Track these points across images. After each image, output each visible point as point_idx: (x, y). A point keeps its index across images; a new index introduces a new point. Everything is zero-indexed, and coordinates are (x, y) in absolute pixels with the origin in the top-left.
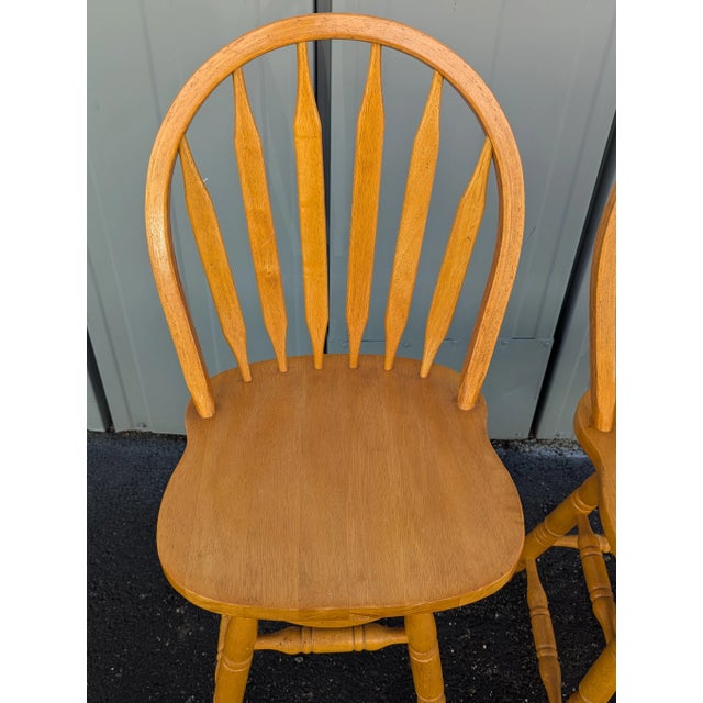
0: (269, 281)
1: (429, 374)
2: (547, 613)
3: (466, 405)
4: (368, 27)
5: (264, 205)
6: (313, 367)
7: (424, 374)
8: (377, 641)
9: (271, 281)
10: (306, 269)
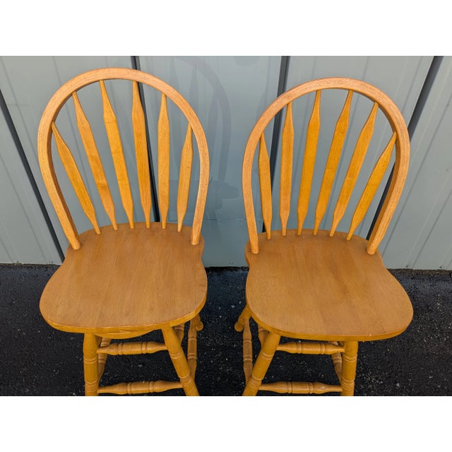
0: (102, 187)
1: (182, 230)
2: (251, 342)
3: (194, 243)
4: (128, 73)
5: (95, 153)
6: (130, 228)
7: (179, 230)
8: (151, 349)
9: (104, 187)
10: (119, 182)
